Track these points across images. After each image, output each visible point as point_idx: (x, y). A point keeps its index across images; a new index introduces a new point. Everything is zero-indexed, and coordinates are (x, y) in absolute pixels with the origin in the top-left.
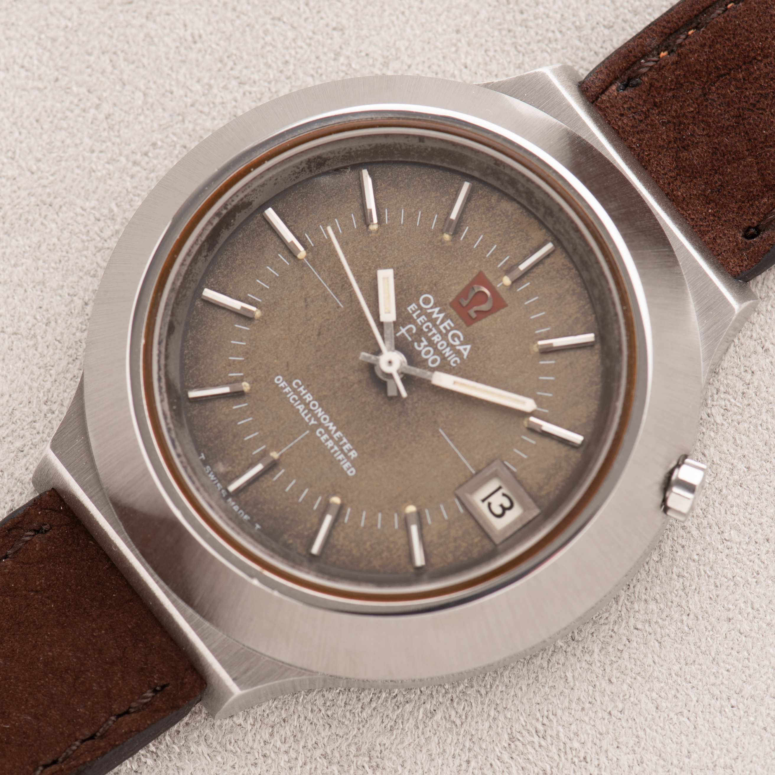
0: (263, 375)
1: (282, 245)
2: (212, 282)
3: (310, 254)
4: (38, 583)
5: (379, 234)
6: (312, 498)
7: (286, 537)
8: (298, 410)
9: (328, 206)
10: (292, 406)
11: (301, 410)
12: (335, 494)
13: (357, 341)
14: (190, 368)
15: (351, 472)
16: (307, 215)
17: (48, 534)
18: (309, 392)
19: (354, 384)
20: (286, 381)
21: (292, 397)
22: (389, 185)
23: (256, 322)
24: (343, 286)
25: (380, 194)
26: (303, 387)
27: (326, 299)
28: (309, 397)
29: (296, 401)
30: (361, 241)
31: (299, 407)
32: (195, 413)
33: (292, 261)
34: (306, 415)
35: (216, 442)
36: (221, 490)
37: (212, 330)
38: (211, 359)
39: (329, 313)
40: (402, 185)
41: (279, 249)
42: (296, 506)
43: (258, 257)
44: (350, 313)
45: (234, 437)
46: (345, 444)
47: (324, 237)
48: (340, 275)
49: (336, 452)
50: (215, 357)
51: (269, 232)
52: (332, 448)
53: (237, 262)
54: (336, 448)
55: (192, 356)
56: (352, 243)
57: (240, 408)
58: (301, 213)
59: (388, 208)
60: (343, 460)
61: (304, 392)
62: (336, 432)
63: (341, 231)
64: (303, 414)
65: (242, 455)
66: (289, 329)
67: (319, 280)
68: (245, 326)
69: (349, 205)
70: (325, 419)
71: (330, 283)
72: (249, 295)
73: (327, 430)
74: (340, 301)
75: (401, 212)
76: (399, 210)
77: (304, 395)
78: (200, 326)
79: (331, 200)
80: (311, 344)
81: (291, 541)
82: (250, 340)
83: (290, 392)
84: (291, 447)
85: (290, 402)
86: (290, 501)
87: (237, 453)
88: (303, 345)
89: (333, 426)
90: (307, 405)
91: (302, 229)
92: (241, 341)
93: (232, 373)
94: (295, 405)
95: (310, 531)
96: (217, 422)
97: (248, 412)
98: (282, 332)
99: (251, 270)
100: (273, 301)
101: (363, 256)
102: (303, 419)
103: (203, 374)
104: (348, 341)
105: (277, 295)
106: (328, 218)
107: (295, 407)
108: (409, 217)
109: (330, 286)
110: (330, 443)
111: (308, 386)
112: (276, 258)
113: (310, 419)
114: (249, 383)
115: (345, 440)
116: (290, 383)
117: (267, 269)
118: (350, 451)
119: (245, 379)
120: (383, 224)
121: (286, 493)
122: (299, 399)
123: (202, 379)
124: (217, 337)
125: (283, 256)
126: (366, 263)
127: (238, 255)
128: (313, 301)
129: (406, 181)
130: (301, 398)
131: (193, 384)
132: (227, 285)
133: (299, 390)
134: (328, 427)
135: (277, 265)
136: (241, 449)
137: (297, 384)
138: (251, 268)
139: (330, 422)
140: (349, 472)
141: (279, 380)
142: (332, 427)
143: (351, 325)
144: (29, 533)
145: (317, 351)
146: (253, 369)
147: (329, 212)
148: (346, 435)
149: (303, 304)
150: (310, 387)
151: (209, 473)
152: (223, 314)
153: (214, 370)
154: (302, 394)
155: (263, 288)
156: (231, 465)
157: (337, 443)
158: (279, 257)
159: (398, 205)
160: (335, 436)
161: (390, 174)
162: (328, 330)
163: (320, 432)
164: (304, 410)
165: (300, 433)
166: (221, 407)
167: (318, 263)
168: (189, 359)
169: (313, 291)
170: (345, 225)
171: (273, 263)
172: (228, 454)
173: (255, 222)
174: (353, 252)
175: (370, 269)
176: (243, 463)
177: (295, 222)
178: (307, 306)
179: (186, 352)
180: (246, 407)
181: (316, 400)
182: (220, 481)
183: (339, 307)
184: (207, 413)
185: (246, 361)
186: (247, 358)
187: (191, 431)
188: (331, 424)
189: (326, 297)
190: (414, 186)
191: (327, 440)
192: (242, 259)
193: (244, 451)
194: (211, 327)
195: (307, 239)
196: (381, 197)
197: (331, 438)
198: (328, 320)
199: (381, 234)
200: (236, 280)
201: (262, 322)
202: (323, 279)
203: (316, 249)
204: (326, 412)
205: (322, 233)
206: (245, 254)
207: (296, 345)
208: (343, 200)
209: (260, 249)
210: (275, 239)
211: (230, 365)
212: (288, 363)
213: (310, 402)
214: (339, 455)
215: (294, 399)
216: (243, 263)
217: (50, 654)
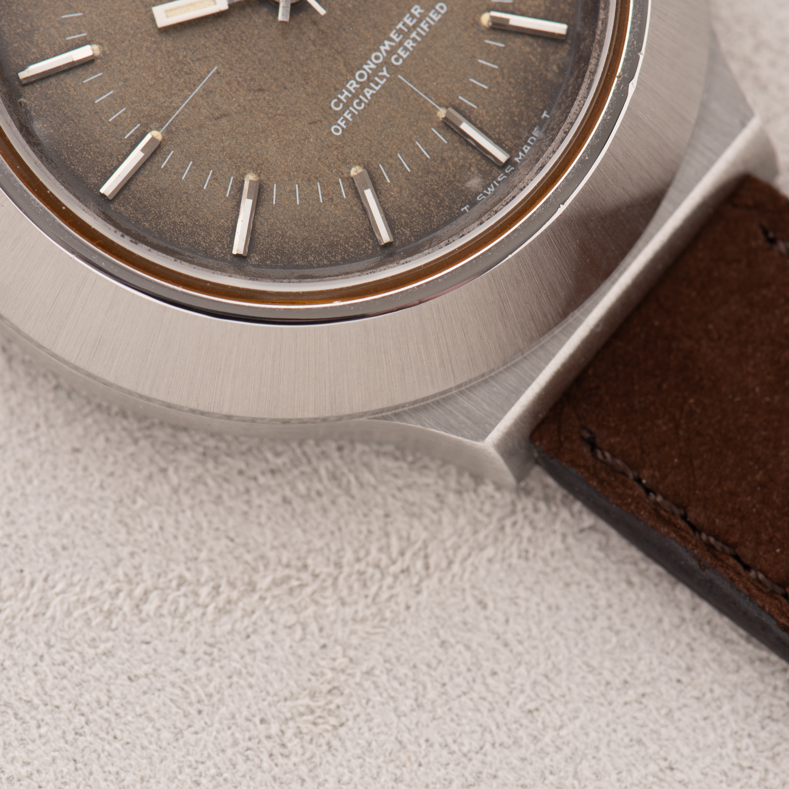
0: (335, 153)
1: (148, 167)
2: (220, 248)
3: (151, 126)
4: (664, 428)
5: (103, 41)
6: (489, 53)
7: (550, 75)
8: (372, 95)
9: (80, 117)
10: (368, 105)
11: (371, 92)
12: (477, 23)
13: (259, 38)
14: (346, 251)
15: (442, 8)
16: (99, 141)
17: (594, 429)
18: (344, 87)
19: (319, 30)
20: (337, 120)
21: (356, 107)
22: (31, 42)
23: (263, 177)
24: (186, 73)
25: (48, 51)
26: (339, 96)
27: (211, 92)
28: (352, 85)
29: (361, 101)
30: (119, 62)
31: (368, 95)
32: (407, 232)
33: (167, 147)
34: (377, 84)
35: (441, 194)
36: (506, 174)
37: (288, 234)
38: (328, 226)
39: (229, 83)
40: (28, 26)
41: (154, 168)
42: (505, 71)
43: (172, 194)
44: (223, 55)
45: (428, 173)
46: (405, 24)
47: (125, 112)
48: (172, 79)
49: (419, 34)
50: (324, 221)
51: (133, 187)
52: (414, 40)
53: (184, 221)
54: (414, 35)
55: (329, 252)
56: (123, 74)
57: (387, 173)
58: (97, 150)
59: (65, 37)
60: (427, 22)
61: (346, 93)
62: (391, 40)
63: (111, 92)
64: (377, 88)
65: (451, 158)
66: (263, 132)
67: (185, 107)
68: (272, 190)
69: (71, 89)
70: (377, 58)
71: (186, 91)
72: (227, 195)
73: (392, 52)
74: (208, 72)
75: (66, 19)
76: (63, 23)
77: (350, 92)
78: (286, 251)
79: (70, 114)
80: (278, 98)
81: (555, 67)
82: (290, 180)
83: (351, 112)
84: (426, 94)
85: (365, 108)
86: (500, 79)
87: (450, 164)
88: (282, 108)
89: (384, 45)
90: (363, 86)
91: (119, 145)
92: (295, 191)
93: (341, 194)
94: (366, 101)
95: (535, 45)
96: (414, 200)
97: (391, 161)
98: (270, 140)
99: (192, 200)
100: (229, 162)
101: (139, 55)
102: (383, 87)
103: (351, 232)
104: (262, 51)
105: (220, 158)
106: (96, 113)
107: (370, 101)
108: (71, 7)
109: (192, 90)
110: (409, 44)
111: (336, 89)
112: (167, 170)
113: (381, 78)
114: (350, 169)
115: (400, 25)
116: (338, 115)
117: (186, 179)
118: (413, 16)
119: (346, 175)
120: (88, 38)
121: (490, 88)
122: (358, 98)
123: (358, 233)
124: (296, 225)
125: (163, 162)
126: (148, 49)
127: (174, 222)
128: (218, 108)
129: (20, 21)
130: (355, 96)
131: (369, 242)
132: (220, 227)
133: (345, 101)
134: (386, 51)
135: (177, 166)
136: (443, 159)
137: (337, 105)
138: (189, 201)
139: (380, 51)
140: (442, 12)
141: (337, 130)
142: (387, 46)
143: (239, 50)
144: (599, 455)
145: (285, 88)
146: (329, 167)
147: (88, 113)
148: (392, 26)
149: (224, 120)
150: (338, 86)
151: (486, 195)
152: (262, 224)
153: (343, 218)
154: (350, 95)
155: (215, 178)
156: (469, 169)
157: (406, 36)
158: (165, 166)
159: (57, 25)
160: (397, 40)
161: (16, 45)
162: (252, 79)
163: (397, 60)
164: (372, 88)
165: (404, 87)
166: (392, 199)
167: (162, 113)
168: (335, 256)
169: (203, 111)
170: (101, 88)
171: (175, 173)
172: (454, 176)
173: (123, 209)
174: (137, 70)
175: (155, 42)
176: (461, 153)
177: (111, 155)
178: (225, 115)
179: (325, 262)
180: (383, 166)
181: (354, 75)
182: (495, 178)
183: (218, 72)
184: (404, 215)
185: (320, 179)
186: (316, 178)
187: (435, 231)
188: (382, 48)
189: (208, 92)
190: (25, 9)
191: (406, 49)
192: (179, 215)
193: (445, 155)
194: (283, 236)
195: (131, 135)
196: (51, 49)
197: (401, 44)
198: (239, 83)
199: (103, 38)
200: (211, 217)
201: (261, 169)
202: (183, 102)
203: (143, 120)
204: (366, 58)
205: (119, 116)
206: (171, 213)
207: (283, 118)
208: (66, 98)
209: (160, 195)
210: (140, 177)
211: (332, 199)
212: (311, 124)
213: (357, 83)
214: (422, 29)
215: (359, 104)
216: (184, 213)
217: (758, 390)
